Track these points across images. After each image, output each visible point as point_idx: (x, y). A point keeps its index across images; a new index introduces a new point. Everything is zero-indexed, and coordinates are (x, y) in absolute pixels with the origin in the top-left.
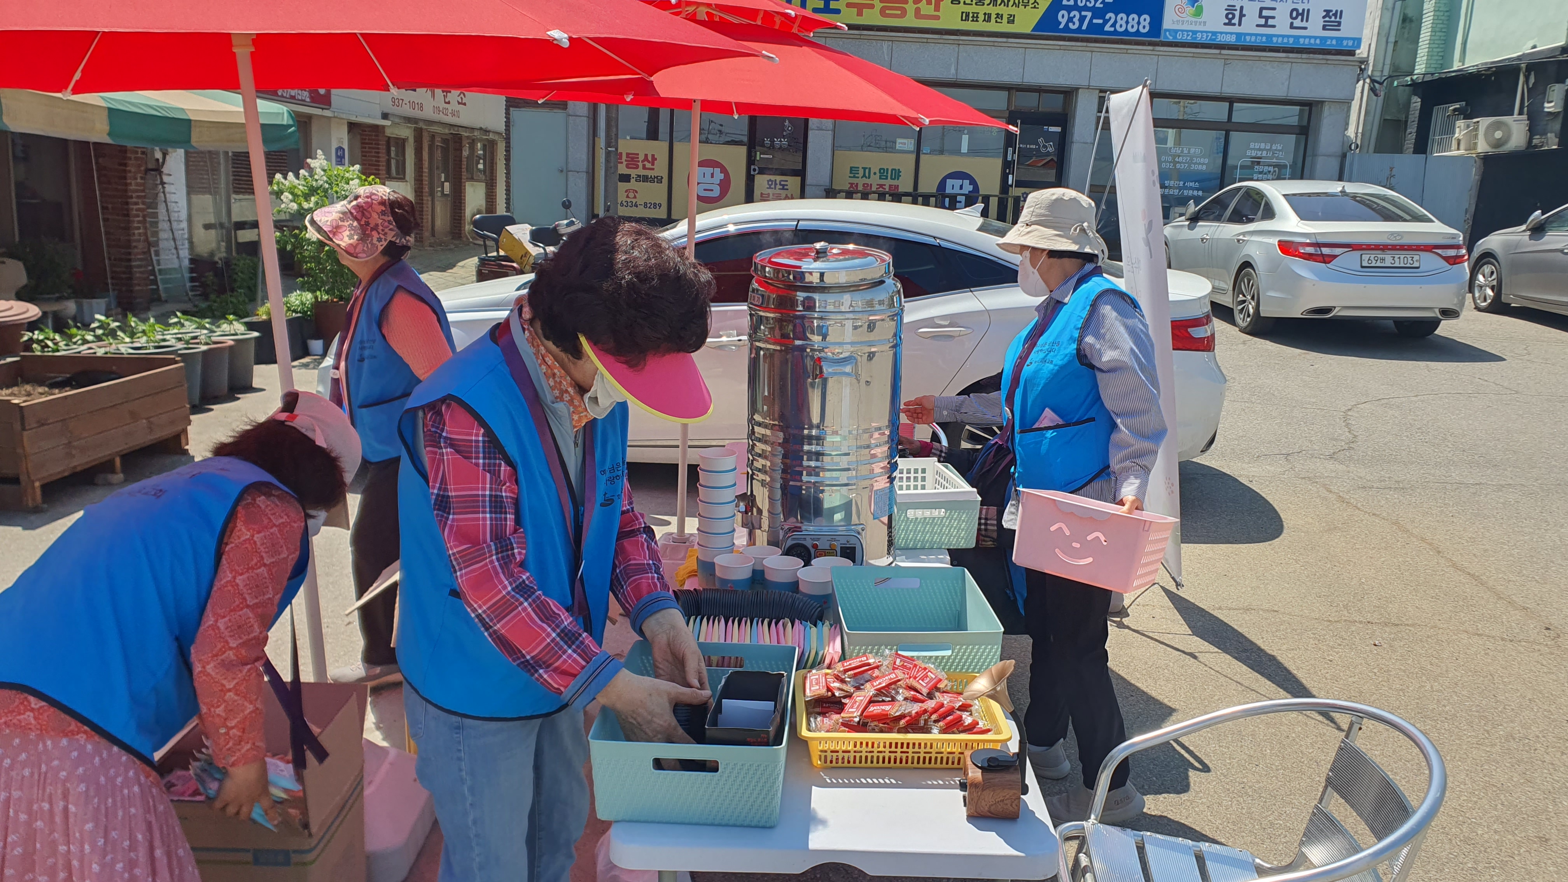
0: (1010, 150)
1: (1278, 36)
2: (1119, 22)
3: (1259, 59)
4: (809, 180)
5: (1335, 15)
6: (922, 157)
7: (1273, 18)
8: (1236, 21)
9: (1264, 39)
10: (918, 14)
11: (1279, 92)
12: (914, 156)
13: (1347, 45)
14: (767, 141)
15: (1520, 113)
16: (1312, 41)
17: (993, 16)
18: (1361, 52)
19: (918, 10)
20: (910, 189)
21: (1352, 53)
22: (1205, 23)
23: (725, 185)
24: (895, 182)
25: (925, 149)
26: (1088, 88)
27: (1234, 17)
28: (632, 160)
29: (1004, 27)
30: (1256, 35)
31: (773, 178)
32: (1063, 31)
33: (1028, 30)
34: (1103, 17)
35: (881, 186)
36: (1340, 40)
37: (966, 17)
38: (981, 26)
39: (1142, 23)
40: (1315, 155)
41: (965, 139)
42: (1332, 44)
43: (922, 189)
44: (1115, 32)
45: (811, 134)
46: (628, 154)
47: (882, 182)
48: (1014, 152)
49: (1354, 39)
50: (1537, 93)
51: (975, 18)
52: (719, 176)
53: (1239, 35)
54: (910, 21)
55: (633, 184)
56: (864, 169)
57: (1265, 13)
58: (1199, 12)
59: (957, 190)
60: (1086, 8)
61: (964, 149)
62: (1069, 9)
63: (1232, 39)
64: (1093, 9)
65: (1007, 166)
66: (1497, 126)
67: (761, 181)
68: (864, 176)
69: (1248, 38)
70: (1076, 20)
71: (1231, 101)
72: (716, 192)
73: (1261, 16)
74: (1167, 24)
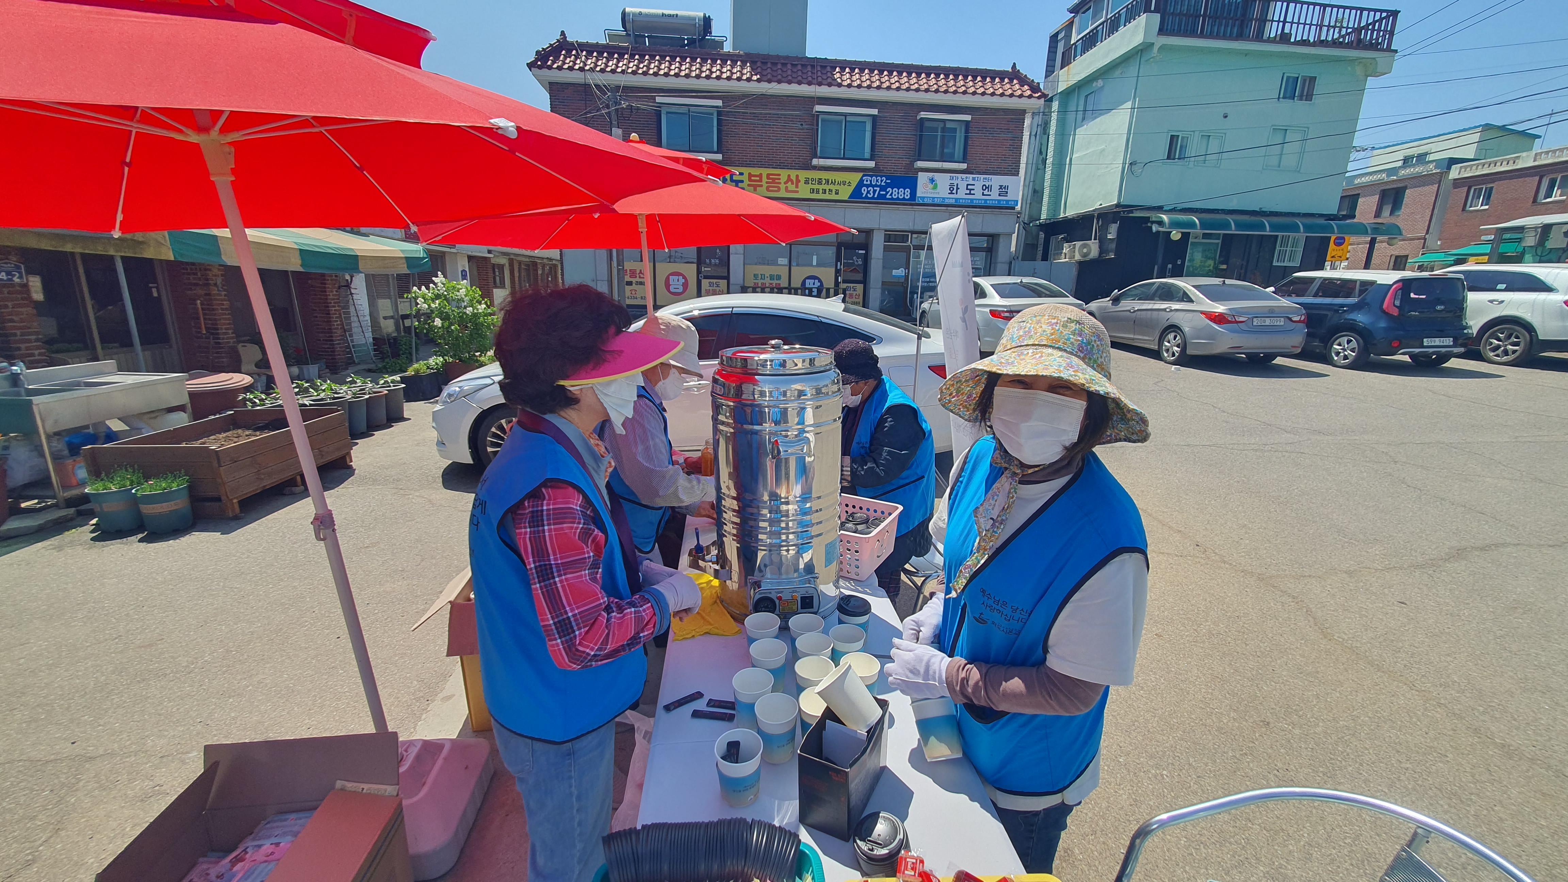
0: (839, 263)
2: (894, 193)
4: (732, 281)
5: (1005, 188)
6: (792, 267)
8: (954, 191)
9: (969, 201)
10: (787, 190)
11: (978, 230)
12: (788, 267)
14: (708, 261)
15: (1095, 239)
17: (827, 191)
18: (1018, 208)
19: (786, 188)
20: (787, 285)
21: (1013, 208)
23: (685, 285)
24: (778, 282)
25: (794, 263)
26: (879, 229)
27: (953, 189)
28: (633, 273)
29: (833, 197)
30: (965, 199)
31: (712, 281)
32: (863, 198)
33: (846, 199)
34: (885, 190)
35: (771, 284)
36: (1007, 201)
37: (812, 191)
38: (821, 196)
39: (906, 193)
40: (996, 263)
41: (815, 258)
43: (793, 285)
44: (892, 199)
45: (731, 257)
46: (630, 270)
47: (771, 282)
48: (841, 264)
49: (1014, 201)
50: (1104, 229)
51: (818, 192)
52: (682, 281)
53: (956, 199)
54: (782, 194)
55: (634, 286)
56: (761, 275)
57: (969, 187)
58: (935, 187)
59: (811, 286)
60: (876, 186)
61: (815, 263)
62: (867, 186)
63: (953, 202)
64: (880, 186)
65: (838, 272)
66: (1084, 246)
67: (705, 283)
68: (761, 278)
69: (961, 201)
70: (871, 192)
72: (681, 290)
73: (967, 189)
74: (919, 194)
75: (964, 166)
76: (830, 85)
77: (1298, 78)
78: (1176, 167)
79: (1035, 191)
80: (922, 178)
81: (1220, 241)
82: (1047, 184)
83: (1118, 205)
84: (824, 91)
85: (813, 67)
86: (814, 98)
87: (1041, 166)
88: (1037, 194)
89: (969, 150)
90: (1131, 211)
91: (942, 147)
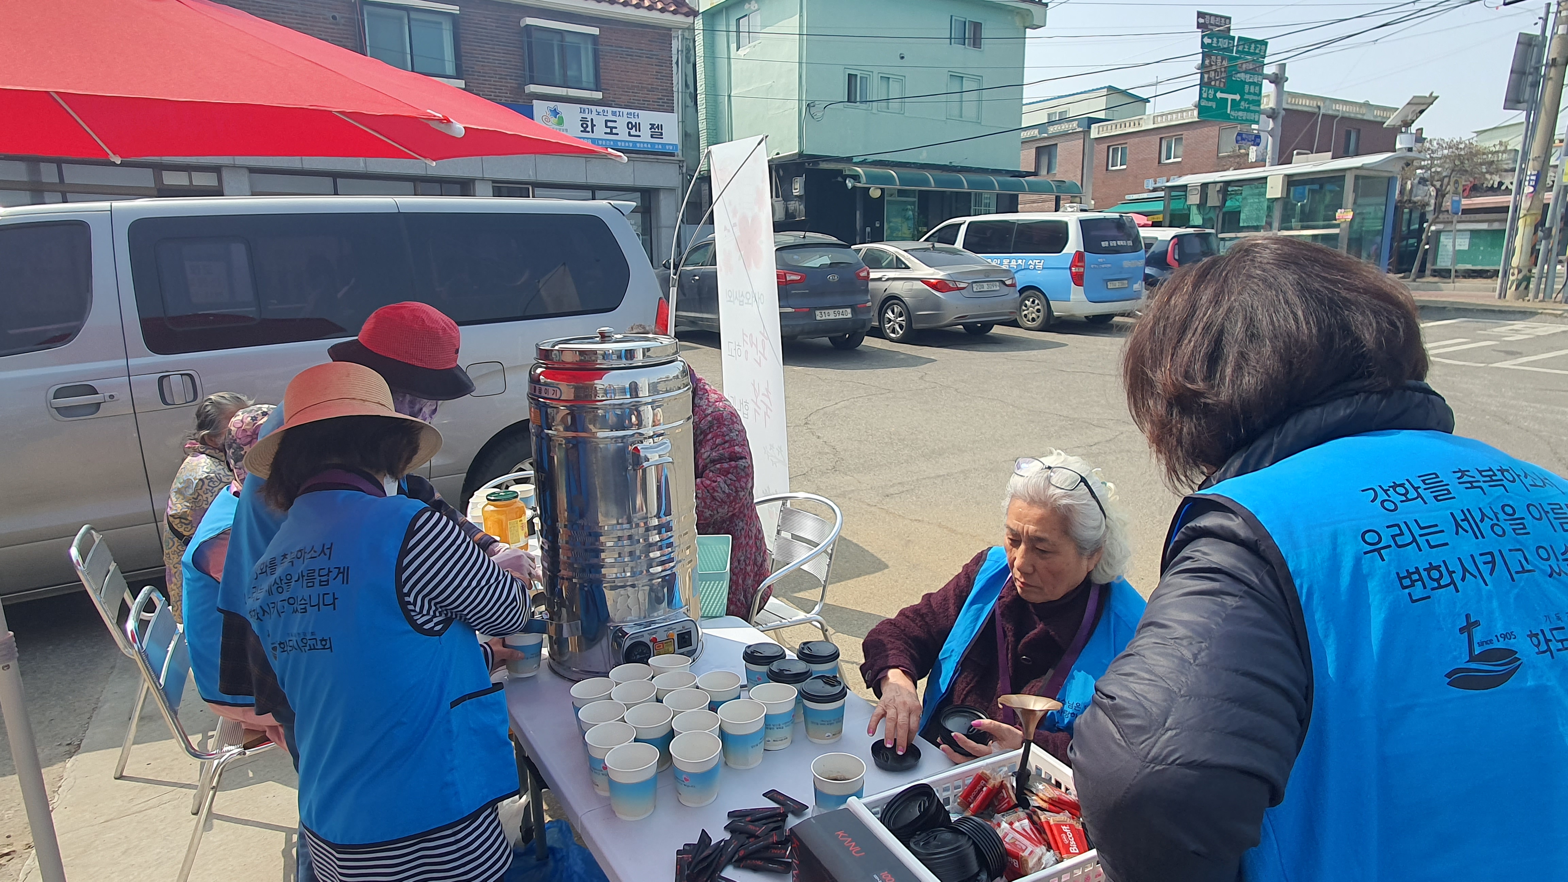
1: (621, 141)
5: (658, 128)
7: (616, 128)
8: (589, 129)
13: (669, 149)
16: (646, 146)
21: (673, 155)
22: (566, 131)
27: (587, 126)
30: (606, 140)
36: (664, 145)
42: (660, 148)
49: (669, 144)
50: (787, 184)
57: (609, 124)
58: (561, 122)
69: (600, 142)
71: (593, 189)
73: (607, 126)
75: (599, 95)
77: (965, 23)
78: (857, 111)
80: (540, 108)
81: (916, 199)
82: (702, 123)
83: (801, 154)
89: (601, 74)
90: (817, 163)
91: (564, 67)
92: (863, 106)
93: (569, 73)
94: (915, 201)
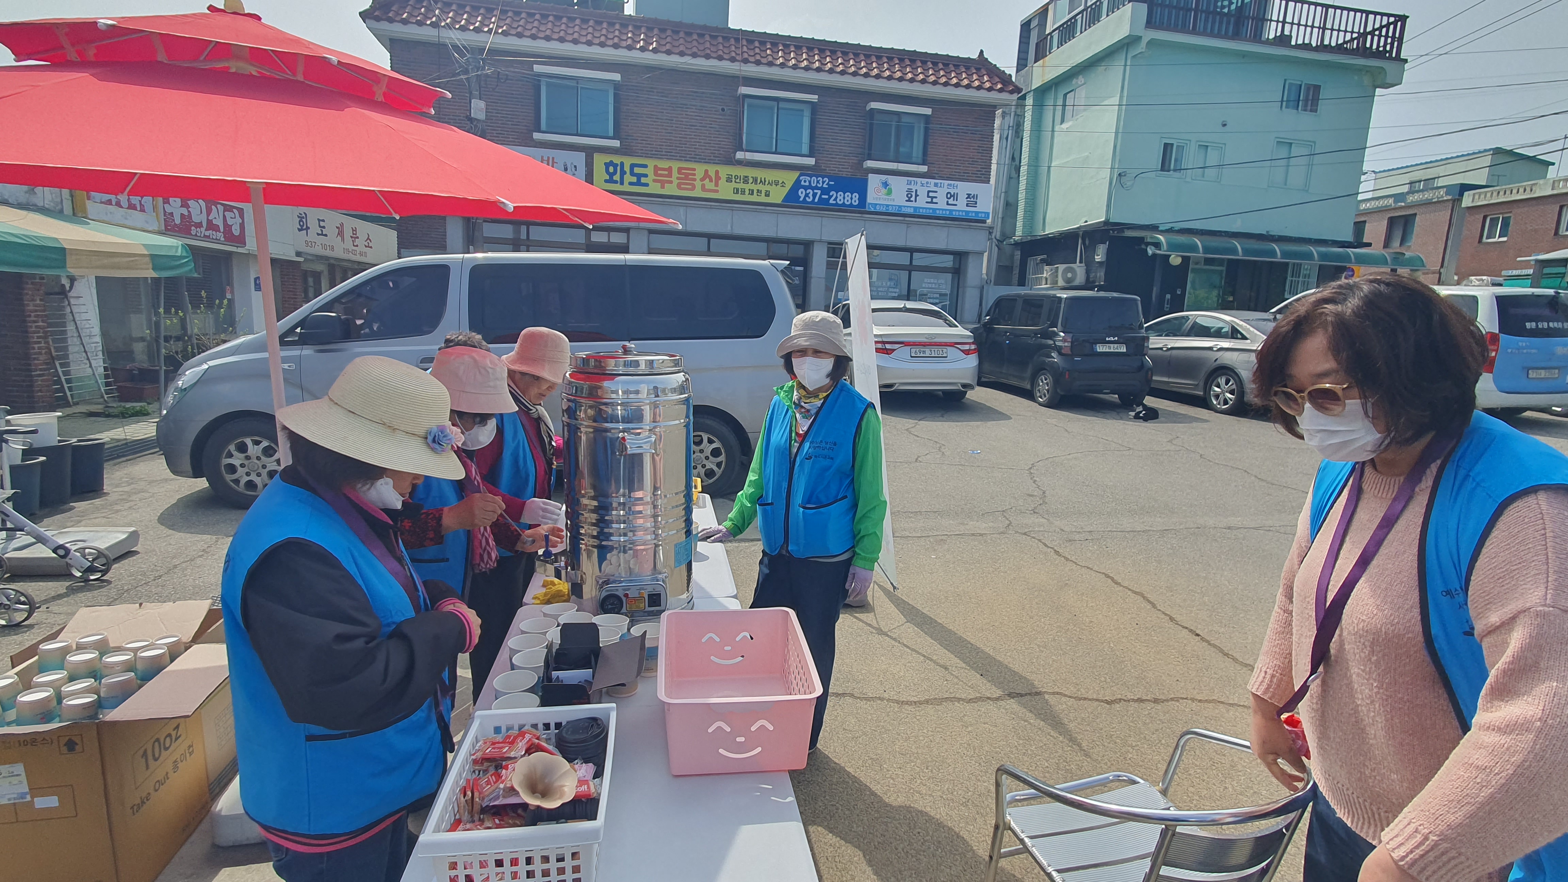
1: (939, 209)
2: (839, 198)
3: (929, 224)
5: (973, 197)
7: (936, 197)
8: (913, 199)
9: (931, 211)
10: (703, 188)
11: (942, 246)
13: (981, 216)
15: (1081, 262)
16: (961, 213)
17: (755, 192)
18: (989, 222)
19: (703, 186)
21: (984, 222)
22: (894, 200)
26: (820, 241)
27: (911, 196)
29: (763, 199)
30: (926, 208)
32: (802, 202)
33: (779, 201)
34: (828, 194)
36: (977, 213)
37: (736, 191)
38: (747, 198)
39: (854, 199)
40: (965, 287)
42: (972, 216)
44: (837, 204)
49: (984, 213)
50: (1090, 250)
51: (743, 192)
53: (915, 208)
54: (698, 193)
57: (931, 194)
58: (889, 193)
60: (817, 188)
62: (806, 188)
63: (911, 211)
64: (821, 189)
66: (1068, 269)
69: (921, 210)
70: (810, 195)
71: (912, 251)
73: (928, 197)
74: (870, 200)
75: (924, 169)
76: (758, 63)
77: (1301, 86)
78: (1171, 178)
79: (1007, 204)
80: (874, 181)
81: (1224, 268)
82: (1022, 195)
83: (1106, 223)
84: (751, 70)
85: (737, 40)
86: (738, 77)
87: (1014, 175)
88: (1010, 207)
89: (929, 150)
90: (1122, 230)
91: (897, 145)
92: (1177, 174)
93: (902, 149)
94: (1222, 271)
